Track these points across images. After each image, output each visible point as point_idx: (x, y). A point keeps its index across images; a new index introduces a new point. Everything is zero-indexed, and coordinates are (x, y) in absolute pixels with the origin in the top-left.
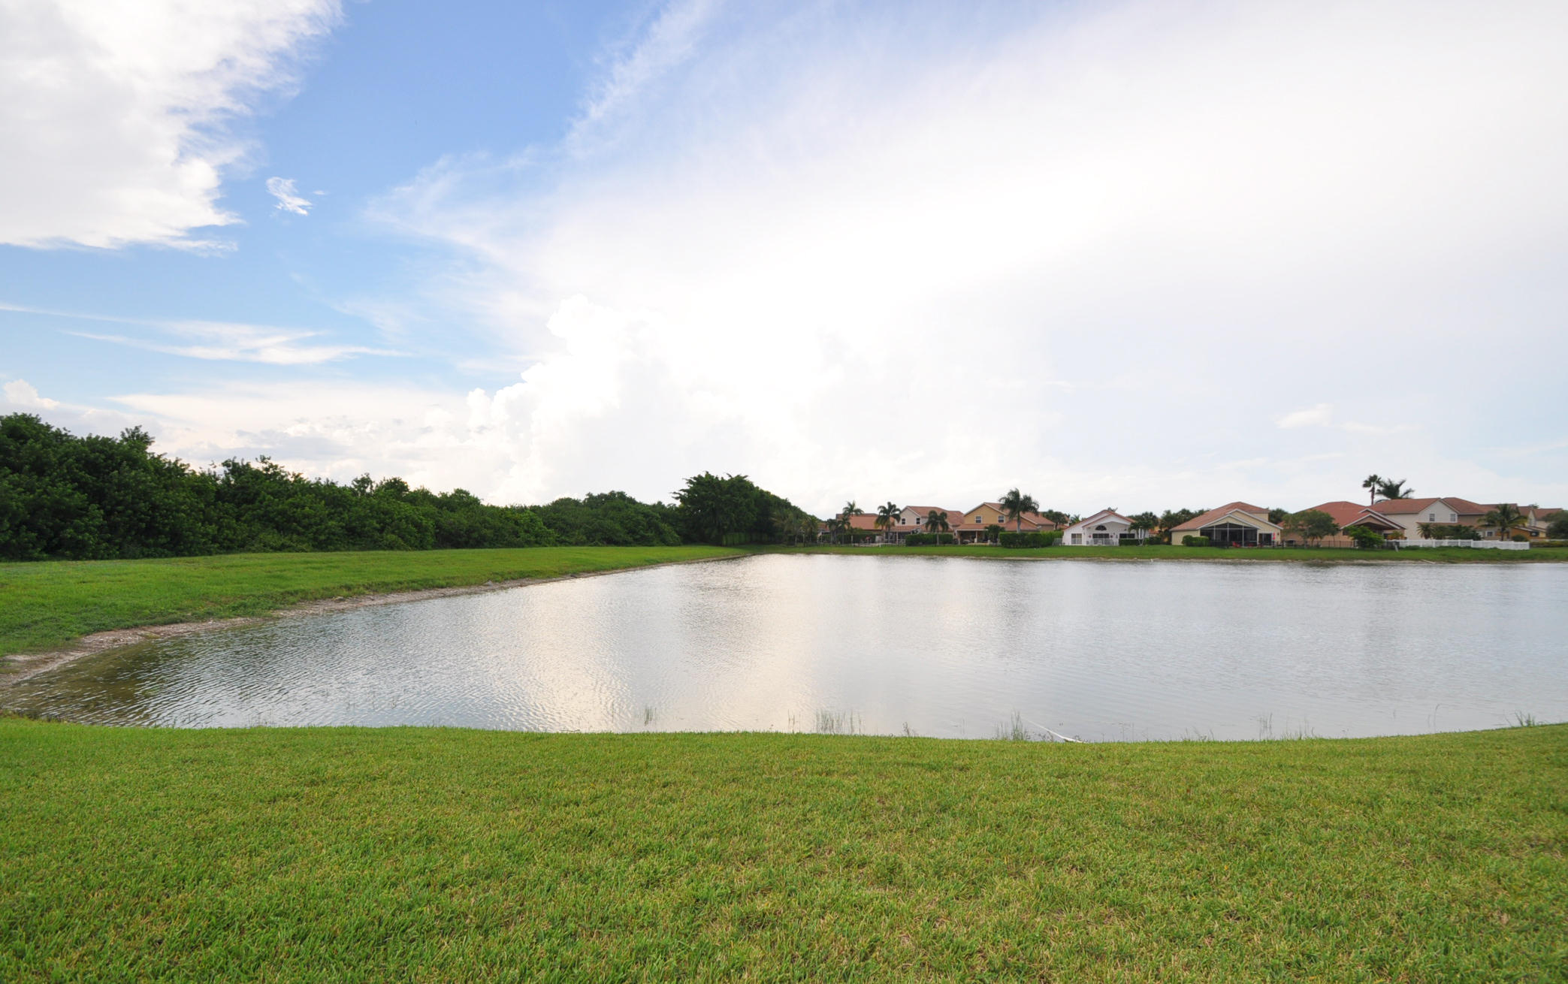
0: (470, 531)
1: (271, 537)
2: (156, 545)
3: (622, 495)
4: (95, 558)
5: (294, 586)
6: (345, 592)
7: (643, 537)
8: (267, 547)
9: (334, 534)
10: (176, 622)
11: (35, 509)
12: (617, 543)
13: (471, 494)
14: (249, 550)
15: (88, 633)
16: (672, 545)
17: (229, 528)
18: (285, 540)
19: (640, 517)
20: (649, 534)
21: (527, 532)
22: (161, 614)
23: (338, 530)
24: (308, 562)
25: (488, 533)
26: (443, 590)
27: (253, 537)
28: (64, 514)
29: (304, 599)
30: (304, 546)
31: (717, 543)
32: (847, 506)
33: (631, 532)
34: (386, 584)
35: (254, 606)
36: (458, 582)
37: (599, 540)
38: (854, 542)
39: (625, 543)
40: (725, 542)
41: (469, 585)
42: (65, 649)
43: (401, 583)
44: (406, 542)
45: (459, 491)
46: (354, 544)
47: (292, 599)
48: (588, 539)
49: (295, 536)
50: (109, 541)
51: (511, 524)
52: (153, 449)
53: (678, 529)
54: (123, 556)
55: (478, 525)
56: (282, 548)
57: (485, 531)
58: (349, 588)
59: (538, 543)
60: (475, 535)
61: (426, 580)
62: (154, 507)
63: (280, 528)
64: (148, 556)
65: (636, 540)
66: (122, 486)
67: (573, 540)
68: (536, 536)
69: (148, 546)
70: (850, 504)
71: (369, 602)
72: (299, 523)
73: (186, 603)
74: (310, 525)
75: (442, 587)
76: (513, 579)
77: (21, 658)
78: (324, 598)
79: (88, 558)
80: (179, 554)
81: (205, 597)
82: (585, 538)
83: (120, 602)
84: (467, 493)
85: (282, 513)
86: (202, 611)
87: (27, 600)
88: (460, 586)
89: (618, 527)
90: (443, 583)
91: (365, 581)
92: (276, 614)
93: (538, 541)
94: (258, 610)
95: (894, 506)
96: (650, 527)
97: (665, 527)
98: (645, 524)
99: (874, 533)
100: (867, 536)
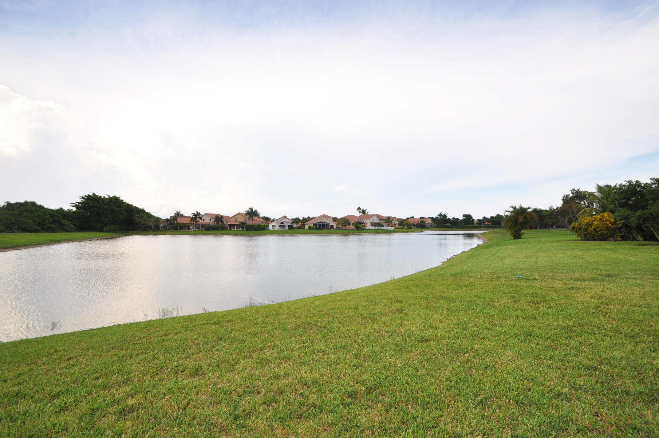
3: (33, 204)
7: (49, 227)
12: (29, 231)
16: (70, 232)
19: (47, 216)
20: (53, 226)
31: (101, 230)
32: (176, 212)
33: (40, 224)
37: (15, 229)
38: (179, 229)
39: (36, 231)
40: (105, 230)
53: (74, 223)
65: (43, 229)
82: (4, 228)
89: (30, 221)
95: (199, 213)
96: (54, 221)
97: (65, 222)
98: (51, 220)
99: (189, 225)
100: (186, 226)
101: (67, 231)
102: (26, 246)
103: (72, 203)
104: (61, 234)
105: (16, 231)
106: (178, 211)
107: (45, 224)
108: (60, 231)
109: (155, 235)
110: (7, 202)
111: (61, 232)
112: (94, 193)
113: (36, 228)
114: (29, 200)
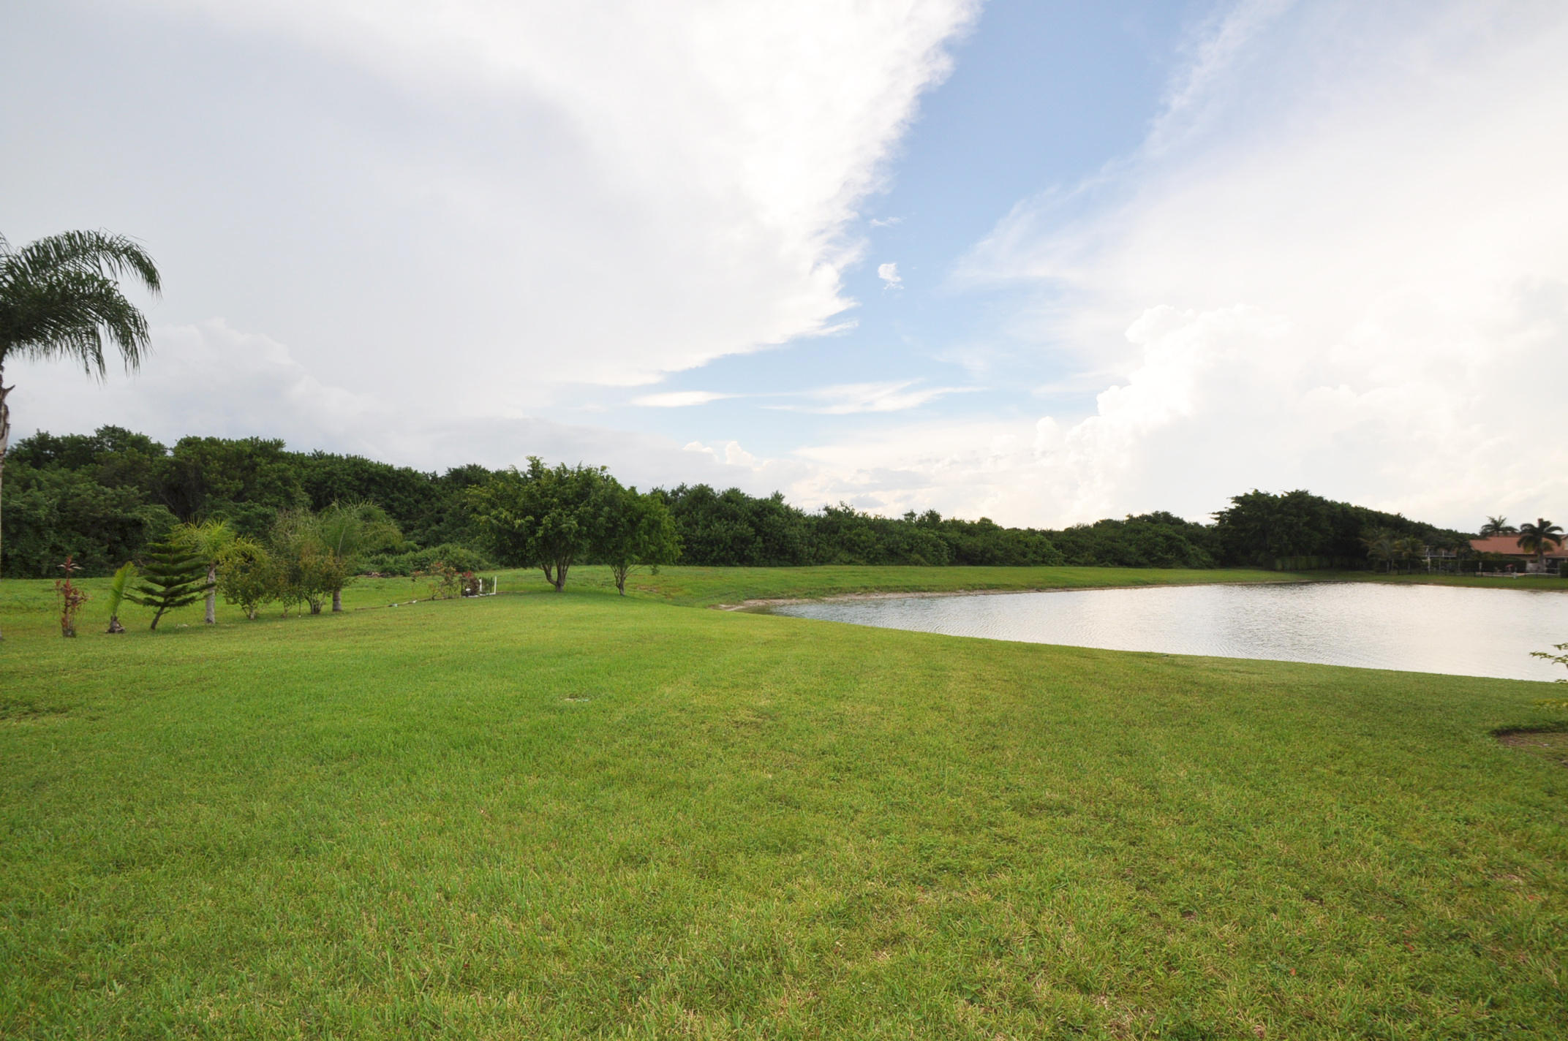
0: (983, 552)
1: (844, 556)
2: (785, 560)
4: (758, 566)
5: (837, 585)
6: (862, 590)
7: (1161, 559)
8: (842, 562)
9: (880, 554)
10: (779, 598)
11: (734, 539)
12: (1129, 565)
13: (993, 522)
14: (833, 564)
15: (746, 600)
16: (1196, 568)
17: (824, 550)
18: (852, 558)
19: (1160, 539)
20: (1169, 556)
21: (1035, 552)
22: (775, 594)
23: (882, 551)
24: (853, 572)
25: (999, 553)
26: (923, 594)
27: (835, 555)
28: (745, 541)
29: (840, 592)
30: (861, 562)
31: (1270, 567)
32: (1489, 522)
33: (1148, 553)
34: (888, 587)
35: (815, 593)
36: (936, 589)
37: (1110, 562)
38: (1482, 571)
39: (1138, 565)
40: (1279, 567)
41: (944, 591)
42: (737, 605)
43: (898, 587)
44: (926, 560)
45: (984, 520)
46: (893, 561)
47: (833, 591)
48: (1098, 559)
49: (857, 555)
50: (765, 557)
51: (1022, 546)
52: (785, 502)
53: (1213, 550)
54: (770, 565)
55: (992, 547)
56: (850, 563)
57: (997, 552)
58: (866, 588)
59: (1044, 563)
60: (988, 555)
61: (914, 586)
62: (785, 536)
63: (850, 550)
64: (781, 566)
65: (1153, 562)
66: (769, 525)
67: (1082, 561)
68: (1044, 557)
69: (781, 560)
70: (1493, 521)
71: (874, 597)
72: (859, 546)
73: (785, 590)
74: (866, 548)
75: (925, 591)
76: (981, 589)
77: (723, 606)
78: (850, 592)
79: (755, 566)
80: (795, 565)
81: (794, 588)
82: (1094, 559)
83: (759, 587)
84: (990, 521)
85: (850, 540)
86: (790, 594)
87: (728, 584)
88: (937, 592)
89: (1132, 549)
90: (926, 589)
91: (876, 585)
92: (823, 599)
93: (1045, 560)
94: (816, 596)
95: (1548, 523)
96: (1170, 548)
97: (1190, 548)
98: (1164, 546)
99: (1523, 559)
100: (1509, 563)
101: (1192, 567)
102: (1086, 586)
103: (1214, 513)
104: (1180, 571)
105: (1110, 565)
106: (1497, 519)
107: (1154, 552)
108: (1178, 567)
109: (1409, 583)
110: (1128, 516)
111: (1181, 568)
112: (1256, 491)
113: (1140, 560)
114: (1161, 510)
